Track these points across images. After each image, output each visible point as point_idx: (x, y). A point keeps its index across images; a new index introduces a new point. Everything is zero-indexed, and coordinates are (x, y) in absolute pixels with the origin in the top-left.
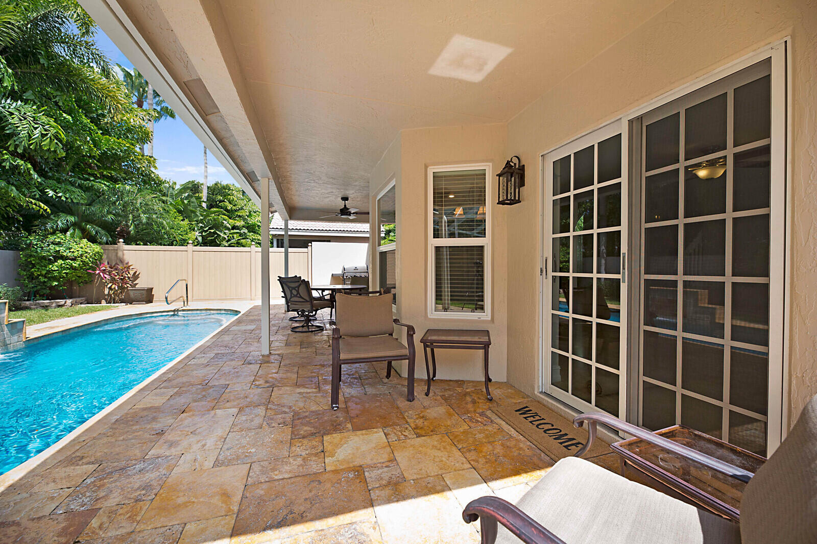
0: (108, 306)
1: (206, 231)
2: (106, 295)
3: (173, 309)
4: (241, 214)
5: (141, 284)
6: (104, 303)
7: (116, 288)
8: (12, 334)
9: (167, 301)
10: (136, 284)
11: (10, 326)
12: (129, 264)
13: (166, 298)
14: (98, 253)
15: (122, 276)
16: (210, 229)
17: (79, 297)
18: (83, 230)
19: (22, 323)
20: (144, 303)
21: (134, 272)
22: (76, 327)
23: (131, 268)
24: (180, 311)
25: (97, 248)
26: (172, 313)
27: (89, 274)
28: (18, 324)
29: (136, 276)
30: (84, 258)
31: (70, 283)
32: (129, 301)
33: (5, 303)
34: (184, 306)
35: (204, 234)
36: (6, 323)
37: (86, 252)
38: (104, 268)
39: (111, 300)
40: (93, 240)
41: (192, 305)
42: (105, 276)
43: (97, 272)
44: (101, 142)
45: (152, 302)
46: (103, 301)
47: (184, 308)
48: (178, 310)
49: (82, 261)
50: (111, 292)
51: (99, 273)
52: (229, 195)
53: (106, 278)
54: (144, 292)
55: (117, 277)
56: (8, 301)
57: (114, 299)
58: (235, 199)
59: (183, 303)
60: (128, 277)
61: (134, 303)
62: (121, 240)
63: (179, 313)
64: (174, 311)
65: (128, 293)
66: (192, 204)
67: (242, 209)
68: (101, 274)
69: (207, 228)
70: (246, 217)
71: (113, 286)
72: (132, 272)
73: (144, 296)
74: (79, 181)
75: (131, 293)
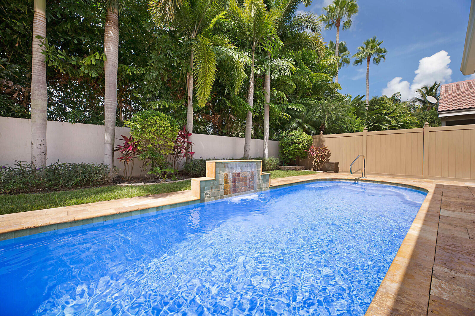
0: (314, 172)
1: (371, 126)
2: (313, 165)
3: (354, 178)
4: (393, 116)
5: (332, 159)
6: (312, 171)
7: (318, 161)
8: (264, 182)
9: (351, 171)
10: (329, 159)
11: (263, 176)
12: (326, 147)
13: (351, 169)
14: (310, 140)
15: (322, 154)
16: (374, 124)
17: (302, 166)
18: (304, 128)
19: (269, 175)
20: (334, 172)
21: (328, 151)
22: (295, 183)
23: (326, 149)
24: (360, 180)
25: (310, 137)
26: (353, 182)
27: (306, 152)
28: (267, 176)
29: (329, 155)
30: (304, 143)
31: (298, 157)
32: (325, 170)
33: (261, 162)
34: (362, 177)
35: (369, 128)
36: (261, 175)
37: (305, 140)
38: (312, 149)
39: (316, 169)
40: (308, 133)
41: (368, 177)
42: (313, 153)
43: (309, 151)
44: (313, 79)
45: (338, 172)
46: (312, 169)
47: (362, 178)
48: (358, 180)
49: (303, 145)
50: (316, 164)
51: (310, 152)
52: (384, 104)
53: (313, 155)
54: (334, 165)
55: (319, 154)
56: (262, 160)
57: (317, 168)
58: (388, 105)
59: (361, 175)
60: (325, 155)
61: (327, 171)
62: (322, 132)
63: (359, 182)
64: (355, 180)
65: (324, 166)
66: (362, 108)
67: (393, 112)
68: (311, 152)
69: (372, 124)
70: (397, 118)
71: (317, 160)
72: (327, 152)
73: (334, 168)
74: (303, 101)
75: (326, 165)
